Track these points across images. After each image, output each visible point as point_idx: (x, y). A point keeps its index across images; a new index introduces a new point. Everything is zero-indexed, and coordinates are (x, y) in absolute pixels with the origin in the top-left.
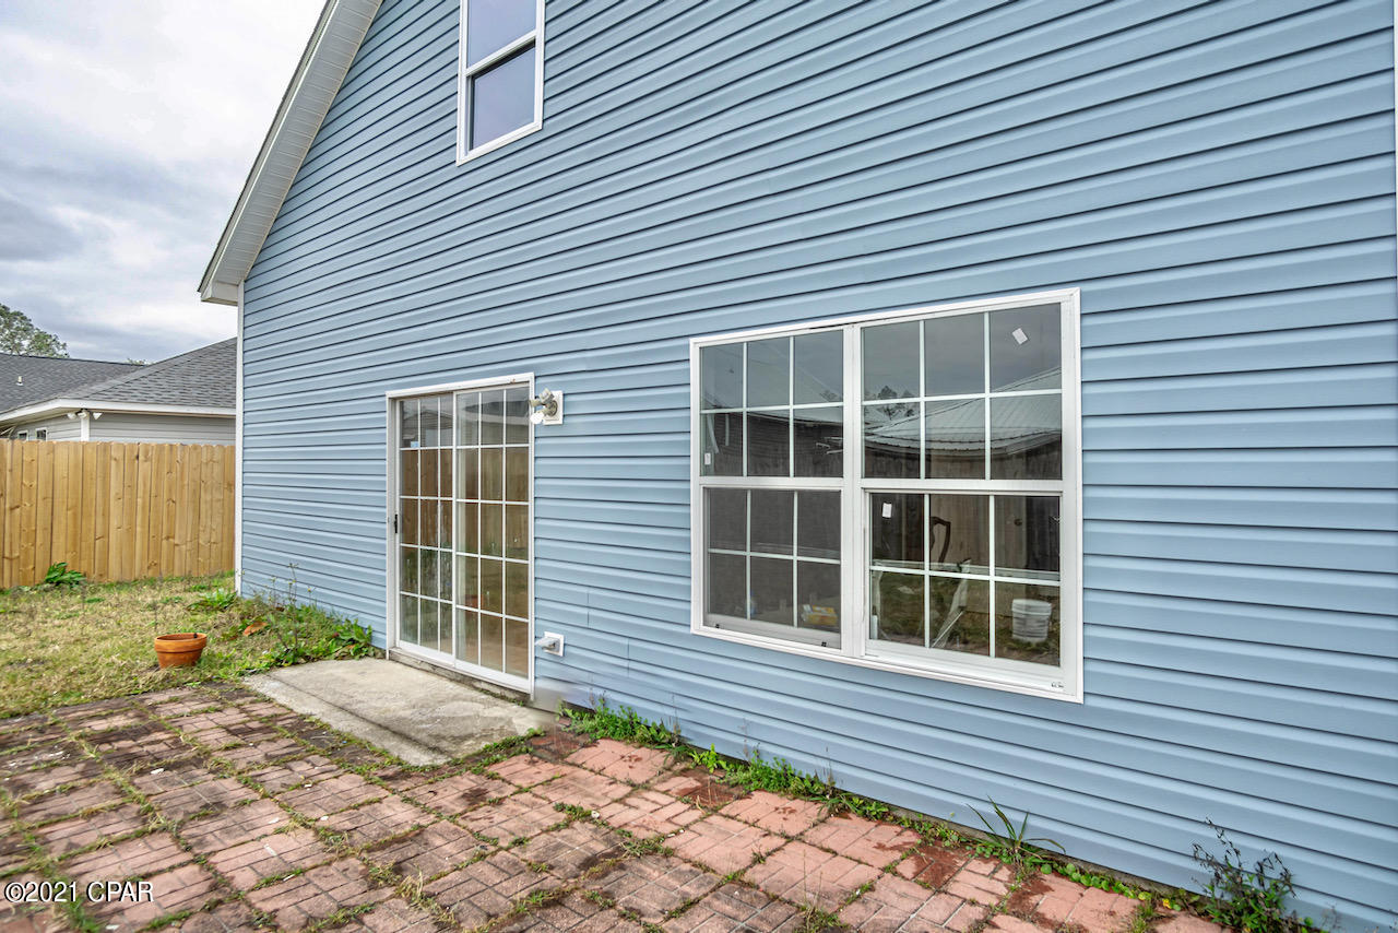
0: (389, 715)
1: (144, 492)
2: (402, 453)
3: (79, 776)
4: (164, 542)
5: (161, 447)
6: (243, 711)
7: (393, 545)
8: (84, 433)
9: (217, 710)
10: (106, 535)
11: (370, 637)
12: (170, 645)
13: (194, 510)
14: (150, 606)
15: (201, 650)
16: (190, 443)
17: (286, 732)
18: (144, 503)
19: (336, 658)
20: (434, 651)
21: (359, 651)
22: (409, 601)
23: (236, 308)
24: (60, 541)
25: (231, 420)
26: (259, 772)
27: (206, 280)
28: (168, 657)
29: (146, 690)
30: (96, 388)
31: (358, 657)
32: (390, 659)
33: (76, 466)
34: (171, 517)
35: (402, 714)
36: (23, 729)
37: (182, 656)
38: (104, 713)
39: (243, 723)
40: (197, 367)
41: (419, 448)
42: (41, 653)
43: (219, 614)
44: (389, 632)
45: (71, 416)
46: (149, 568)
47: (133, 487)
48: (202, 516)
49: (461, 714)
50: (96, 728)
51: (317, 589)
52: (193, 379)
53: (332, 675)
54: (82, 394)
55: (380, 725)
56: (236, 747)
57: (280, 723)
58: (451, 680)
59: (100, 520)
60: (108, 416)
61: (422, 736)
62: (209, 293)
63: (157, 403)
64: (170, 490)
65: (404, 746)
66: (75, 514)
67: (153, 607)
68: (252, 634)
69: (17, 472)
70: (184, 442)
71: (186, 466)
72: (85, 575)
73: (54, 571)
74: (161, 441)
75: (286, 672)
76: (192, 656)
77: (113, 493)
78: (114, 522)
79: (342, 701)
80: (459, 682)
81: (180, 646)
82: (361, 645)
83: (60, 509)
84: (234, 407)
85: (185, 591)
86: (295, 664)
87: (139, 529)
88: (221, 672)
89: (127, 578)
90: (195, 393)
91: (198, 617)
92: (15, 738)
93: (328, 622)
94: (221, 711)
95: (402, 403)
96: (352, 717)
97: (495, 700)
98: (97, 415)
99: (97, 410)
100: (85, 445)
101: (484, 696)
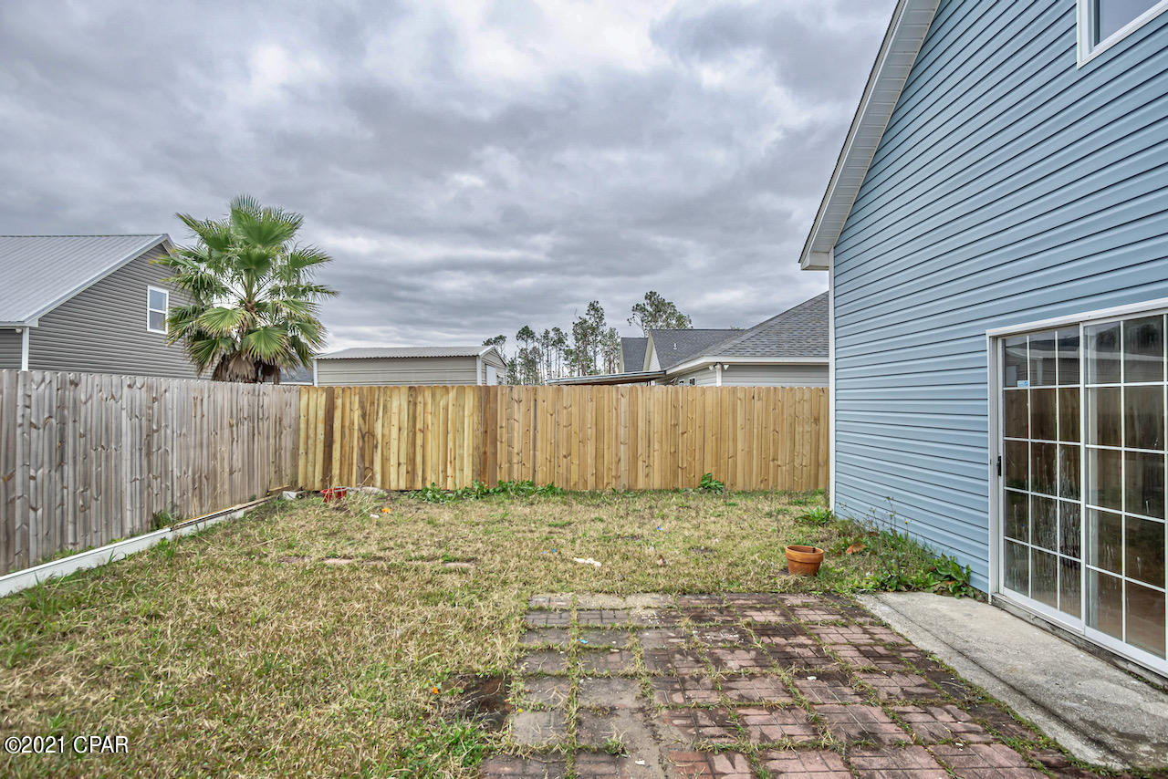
0: (1019, 676)
1: (758, 424)
2: (1007, 393)
3: (752, 663)
4: (771, 463)
5: (768, 389)
6: (865, 632)
7: (996, 488)
8: (718, 380)
9: (844, 625)
10: (735, 455)
11: (968, 577)
12: (796, 555)
13: (791, 439)
14: (768, 514)
15: (819, 563)
16: (787, 386)
17: (914, 667)
18: (758, 432)
19: (935, 592)
20: (1052, 609)
21: (958, 589)
22: (1017, 550)
23: (828, 272)
24: (709, 458)
25: (825, 367)
26: (901, 709)
27: (805, 252)
28: (796, 565)
29: (783, 590)
30: (724, 347)
31: (957, 595)
32: (993, 604)
33: (717, 403)
34: (775, 443)
35: (1033, 677)
36: (709, 606)
37: (806, 566)
38: (758, 606)
39: (870, 645)
40: (787, 326)
41: (1029, 388)
42: (708, 543)
43: (820, 529)
44: (992, 575)
45: (711, 368)
46: (761, 482)
47: (750, 420)
48: (797, 445)
49: (1110, 699)
50: (756, 619)
51: (913, 522)
52: (784, 336)
53: (936, 609)
54: (717, 352)
55: (1012, 687)
56: (871, 671)
57: (904, 655)
58: (1079, 648)
59: (731, 443)
60: (733, 367)
61: (1071, 717)
62: (808, 262)
63: (763, 356)
64: (775, 424)
65: (1053, 724)
66: (717, 439)
67: (770, 515)
68: (853, 553)
69: (685, 407)
70: (784, 385)
71: (785, 403)
72: (723, 484)
73: (705, 479)
74: (768, 385)
75: (890, 597)
76: (813, 569)
77: (739, 425)
78: (740, 446)
79: (959, 645)
80: (1092, 653)
81: (804, 557)
82: (959, 584)
83: (708, 434)
84: (827, 356)
85: (790, 504)
86: (898, 591)
87: (755, 452)
88: (837, 586)
89: (747, 489)
90: (786, 346)
91: (804, 529)
92: (706, 613)
93: (923, 554)
94: (846, 627)
95: (1004, 341)
96: (976, 668)
97: (1156, 692)
98: (726, 367)
99: (726, 363)
100: (722, 389)
101: (1136, 682)
